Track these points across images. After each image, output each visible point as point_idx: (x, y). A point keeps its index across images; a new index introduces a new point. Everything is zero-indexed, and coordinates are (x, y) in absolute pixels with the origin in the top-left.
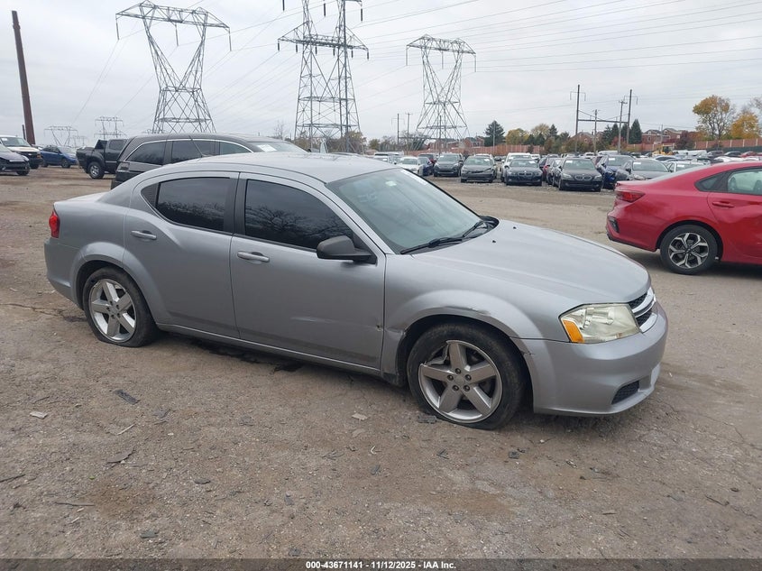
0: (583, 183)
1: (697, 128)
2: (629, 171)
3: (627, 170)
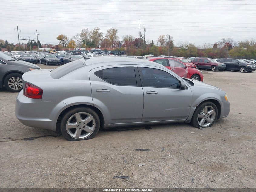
0: (55, 62)
1: (59, 44)
2: (70, 58)
3: (69, 58)
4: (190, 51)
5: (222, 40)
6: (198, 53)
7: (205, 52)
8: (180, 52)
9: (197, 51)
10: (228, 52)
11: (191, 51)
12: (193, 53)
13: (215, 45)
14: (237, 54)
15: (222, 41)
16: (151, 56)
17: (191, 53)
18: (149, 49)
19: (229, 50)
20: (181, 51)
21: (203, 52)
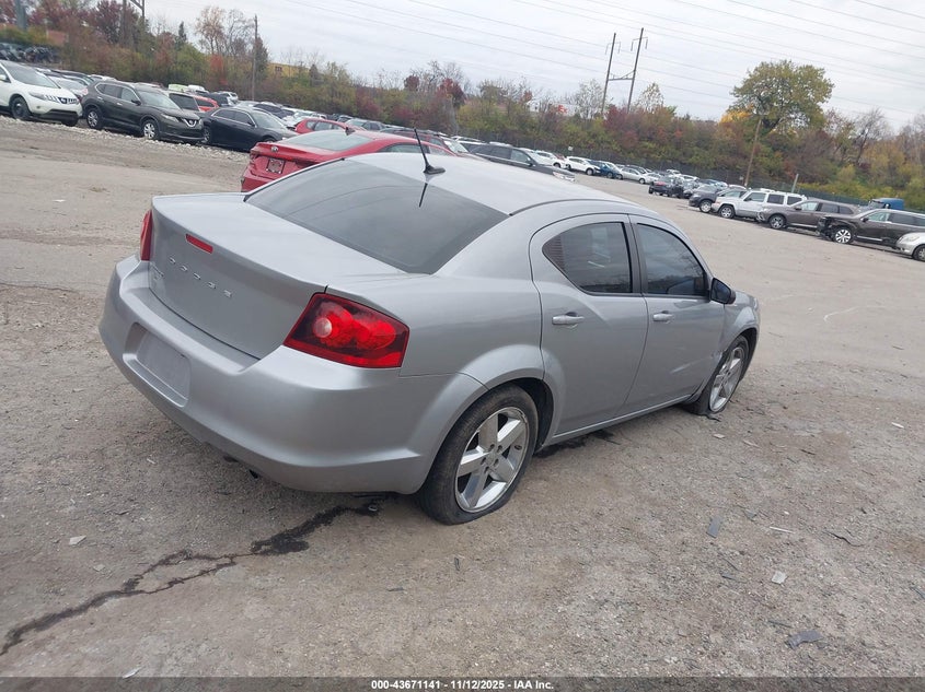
4: (333, 90)
5: (430, 68)
6: (358, 104)
7: (383, 104)
8: (295, 88)
9: (354, 95)
10: (452, 112)
11: (333, 93)
12: (341, 101)
13: (412, 82)
14: (479, 124)
15: (428, 69)
16: (199, 92)
17: (335, 99)
18: (167, 59)
19: (456, 105)
20: (297, 87)
21: (376, 102)
